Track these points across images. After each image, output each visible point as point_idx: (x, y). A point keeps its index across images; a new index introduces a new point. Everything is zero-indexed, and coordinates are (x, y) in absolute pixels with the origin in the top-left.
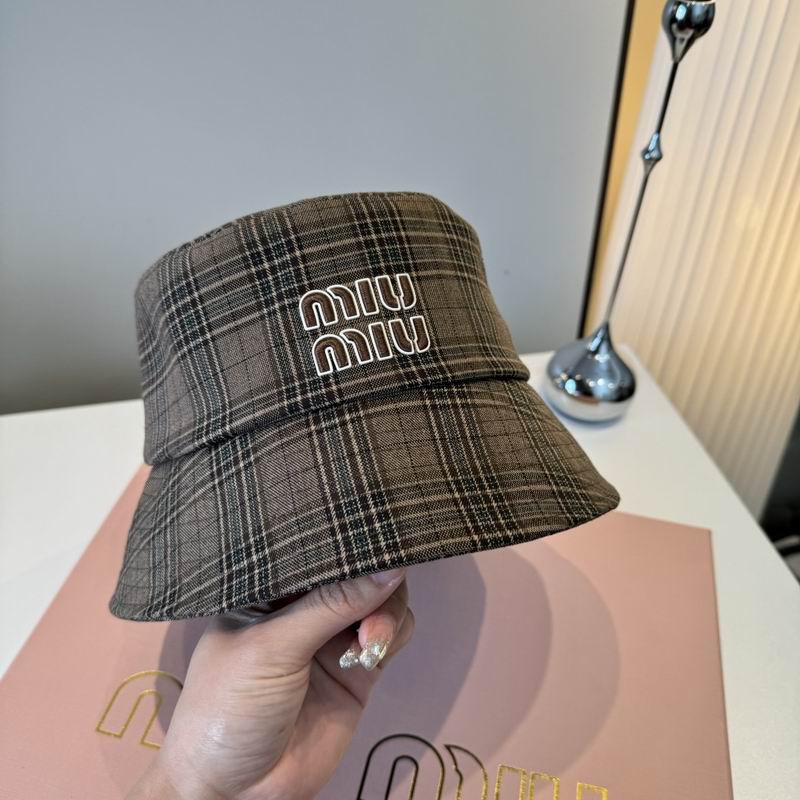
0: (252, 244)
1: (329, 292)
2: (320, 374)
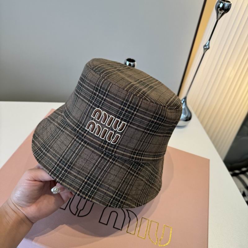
0: (98, 86)
1: (103, 112)
2: (86, 128)
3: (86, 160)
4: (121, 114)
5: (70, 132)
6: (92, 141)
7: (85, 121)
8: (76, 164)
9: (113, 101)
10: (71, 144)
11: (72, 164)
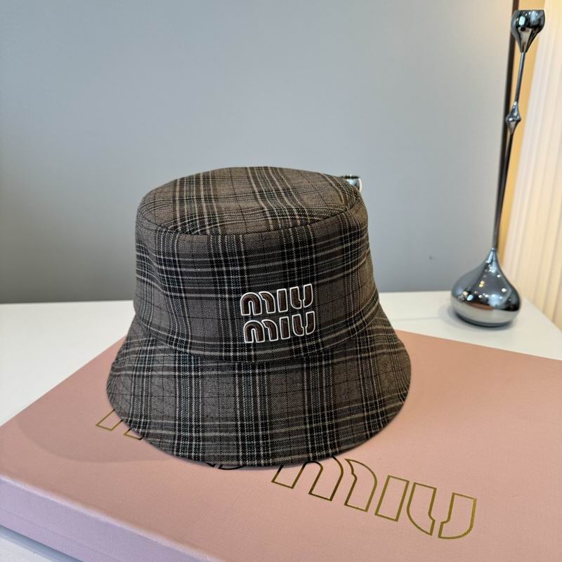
0: (217, 255)
1: (259, 295)
3: (285, 394)
4: (292, 275)
5: (218, 368)
6: (273, 355)
7: (234, 331)
8: (275, 412)
9: (265, 262)
10: (237, 387)
11: (266, 419)
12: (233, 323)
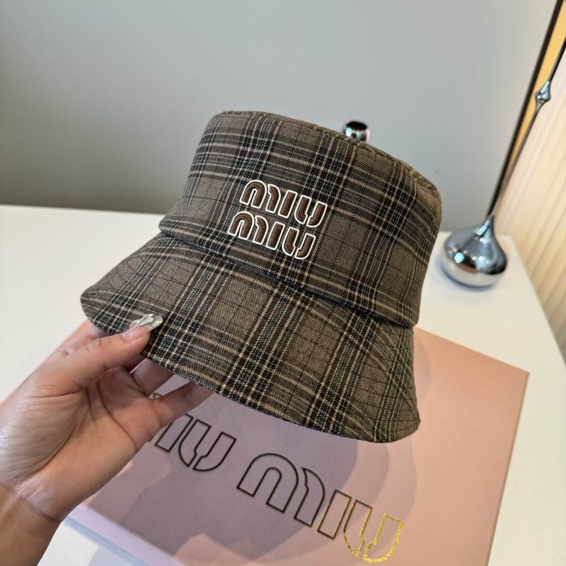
0: (250, 132)
1: (268, 187)
2: (229, 233)
3: (236, 307)
4: (311, 182)
5: (188, 254)
6: (247, 257)
7: (224, 216)
8: (213, 318)
9: (290, 155)
10: (194, 277)
11: (200, 320)
12: (227, 208)
